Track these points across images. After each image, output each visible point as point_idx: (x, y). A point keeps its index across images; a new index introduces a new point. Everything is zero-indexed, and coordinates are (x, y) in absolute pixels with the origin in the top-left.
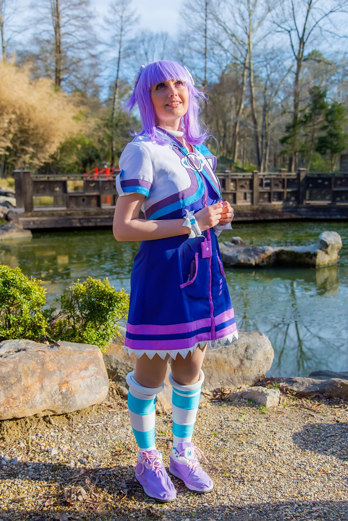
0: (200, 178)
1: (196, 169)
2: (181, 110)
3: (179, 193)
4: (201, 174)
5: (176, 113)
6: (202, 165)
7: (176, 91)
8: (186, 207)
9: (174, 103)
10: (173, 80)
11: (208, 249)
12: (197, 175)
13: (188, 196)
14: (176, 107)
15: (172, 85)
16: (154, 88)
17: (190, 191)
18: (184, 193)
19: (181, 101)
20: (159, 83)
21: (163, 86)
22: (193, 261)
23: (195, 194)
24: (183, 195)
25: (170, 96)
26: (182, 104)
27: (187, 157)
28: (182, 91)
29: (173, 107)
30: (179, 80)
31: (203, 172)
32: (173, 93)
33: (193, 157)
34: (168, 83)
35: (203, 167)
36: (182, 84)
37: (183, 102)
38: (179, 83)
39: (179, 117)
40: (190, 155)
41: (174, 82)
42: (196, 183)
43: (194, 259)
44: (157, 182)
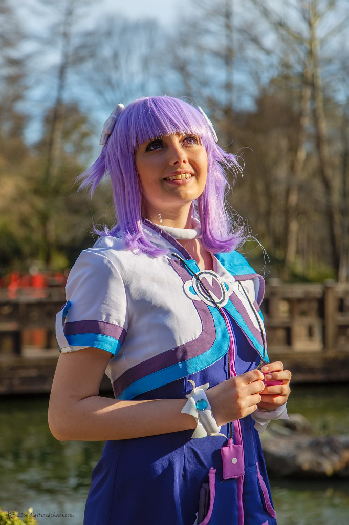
0: (222, 319)
1: (213, 302)
2: (192, 189)
3: (177, 349)
4: (224, 312)
5: (183, 195)
6: (228, 294)
7: (184, 155)
8: (191, 377)
9: (180, 177)
10: (178, 134)
11: (235, 461)
12: (216, 313)
13: (195, 355)
14: (185, 184)
15: (176, 141)
16: (143, 147)
17: (199, 345)
18: (187, 349)
19: (193, 172)
20: (153, 138)
21: (160, 144)
22: (205, 485)
23: (208, 352)
24: (185, 353)
25: (172, 164)
26: (194, 177)
27: (197, 279)
28: (195, 153)
29: (179, 184)
30: (189, 133)
31: (228, 309)
32: (179, 158)
33: (209, 279)
34: (170, 139)
35: (230, 298)
36: (196, 141)
37: (196, 174)
38: (189, 139)
39: (188, 201)
40: (204, 275)
41: (181, 137)
42: (212, 328)
43: (207, 481)
44: (135, 325)
